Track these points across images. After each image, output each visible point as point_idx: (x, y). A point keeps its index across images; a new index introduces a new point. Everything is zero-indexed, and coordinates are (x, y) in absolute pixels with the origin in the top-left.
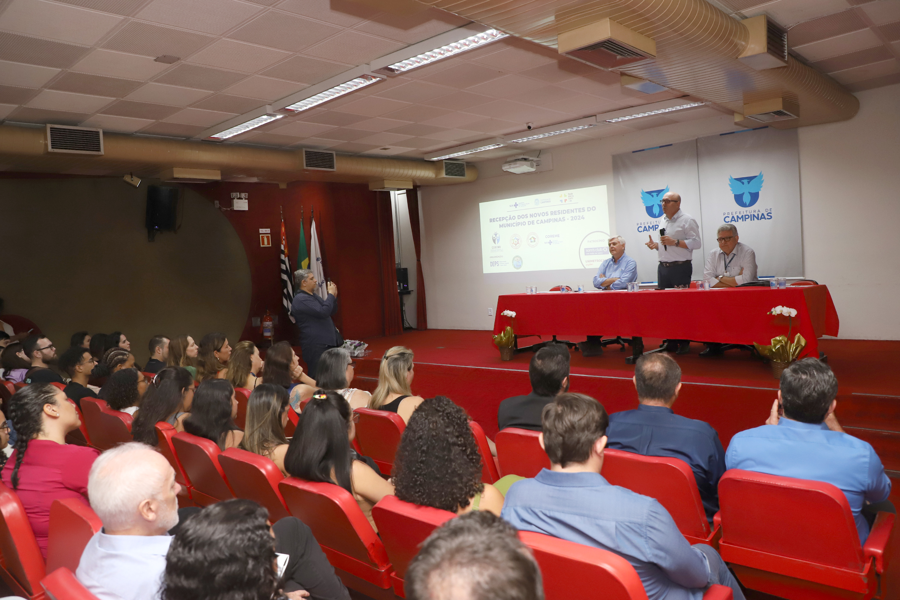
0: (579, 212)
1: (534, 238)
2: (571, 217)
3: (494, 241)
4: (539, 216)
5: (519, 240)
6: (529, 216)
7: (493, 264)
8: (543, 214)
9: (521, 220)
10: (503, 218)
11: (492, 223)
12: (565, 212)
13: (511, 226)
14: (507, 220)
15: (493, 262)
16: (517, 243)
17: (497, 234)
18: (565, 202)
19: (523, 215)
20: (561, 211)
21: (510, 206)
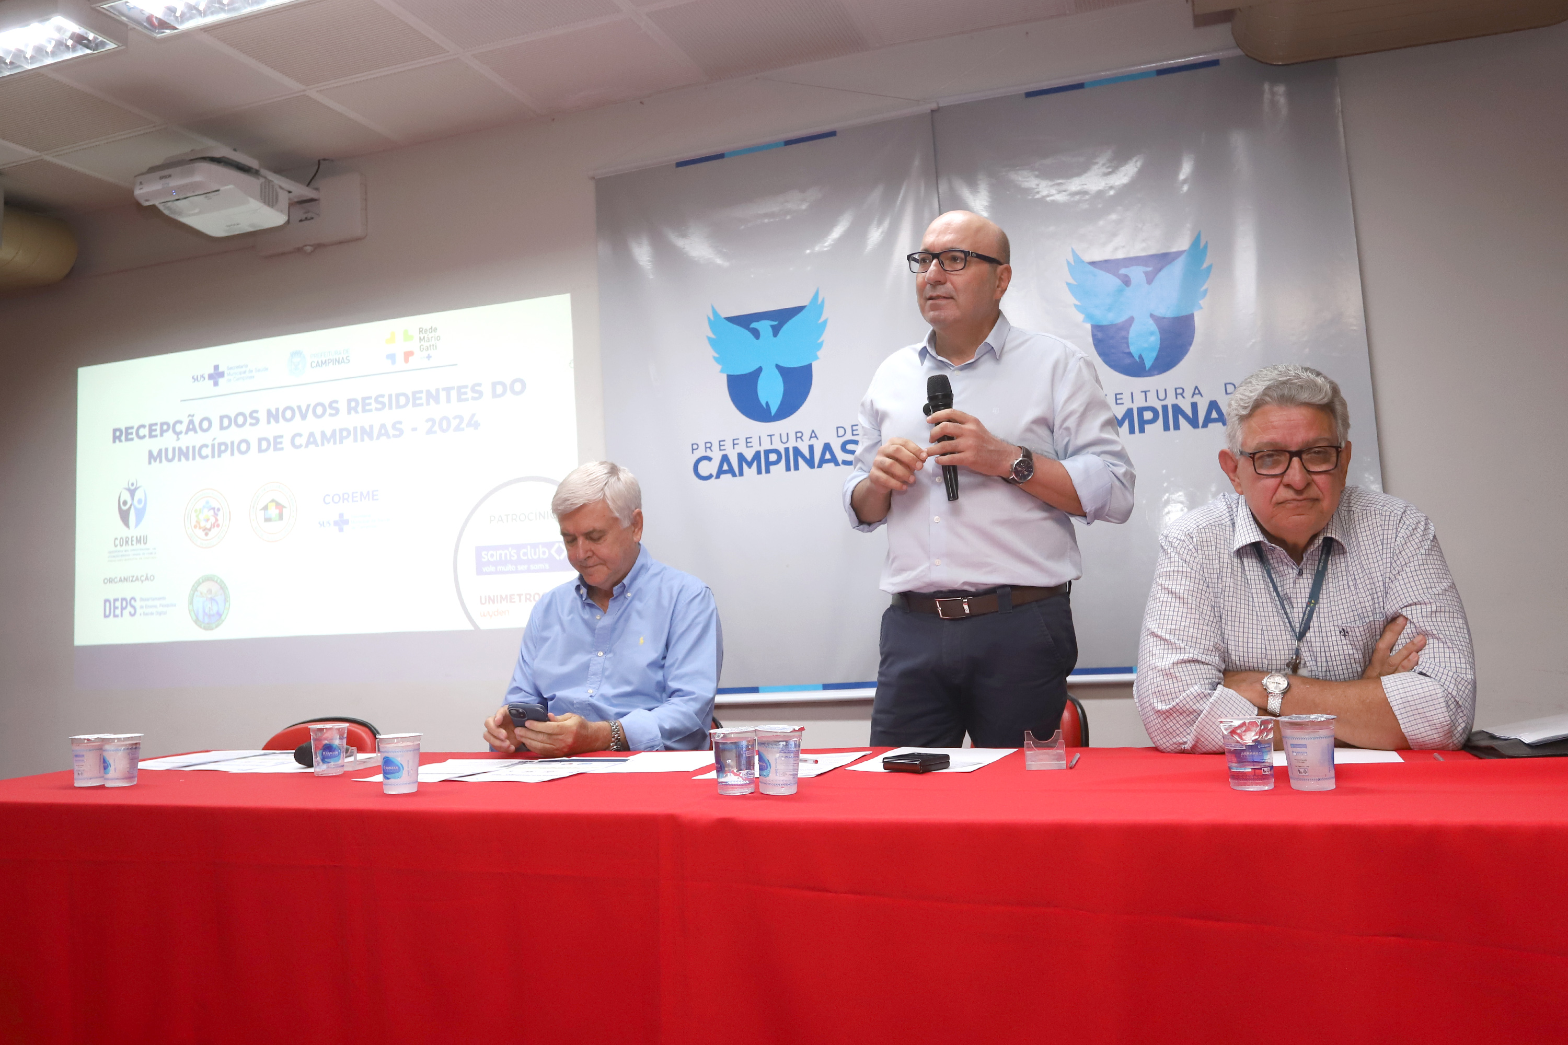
0: (459, 400)
1: (279, 506)
2: (427, 421)
3: (124, 516)
4: (304, 417)
5: (220, 514)
6: (262, 416)
7: (115, 608)
8: (319, 410)
9: (233, 435)
10: (165, 427)
11: (123, 446)
12: (402, 400)
13: (194, 458)
14: (178, 434)
15: (116, 600)
16: (213, 526)
17: (136, 489)
18: (406, 361)
19: (241, 414)
20: (390, 396)
21: (195, 379)
